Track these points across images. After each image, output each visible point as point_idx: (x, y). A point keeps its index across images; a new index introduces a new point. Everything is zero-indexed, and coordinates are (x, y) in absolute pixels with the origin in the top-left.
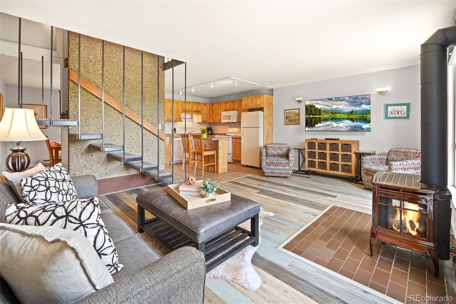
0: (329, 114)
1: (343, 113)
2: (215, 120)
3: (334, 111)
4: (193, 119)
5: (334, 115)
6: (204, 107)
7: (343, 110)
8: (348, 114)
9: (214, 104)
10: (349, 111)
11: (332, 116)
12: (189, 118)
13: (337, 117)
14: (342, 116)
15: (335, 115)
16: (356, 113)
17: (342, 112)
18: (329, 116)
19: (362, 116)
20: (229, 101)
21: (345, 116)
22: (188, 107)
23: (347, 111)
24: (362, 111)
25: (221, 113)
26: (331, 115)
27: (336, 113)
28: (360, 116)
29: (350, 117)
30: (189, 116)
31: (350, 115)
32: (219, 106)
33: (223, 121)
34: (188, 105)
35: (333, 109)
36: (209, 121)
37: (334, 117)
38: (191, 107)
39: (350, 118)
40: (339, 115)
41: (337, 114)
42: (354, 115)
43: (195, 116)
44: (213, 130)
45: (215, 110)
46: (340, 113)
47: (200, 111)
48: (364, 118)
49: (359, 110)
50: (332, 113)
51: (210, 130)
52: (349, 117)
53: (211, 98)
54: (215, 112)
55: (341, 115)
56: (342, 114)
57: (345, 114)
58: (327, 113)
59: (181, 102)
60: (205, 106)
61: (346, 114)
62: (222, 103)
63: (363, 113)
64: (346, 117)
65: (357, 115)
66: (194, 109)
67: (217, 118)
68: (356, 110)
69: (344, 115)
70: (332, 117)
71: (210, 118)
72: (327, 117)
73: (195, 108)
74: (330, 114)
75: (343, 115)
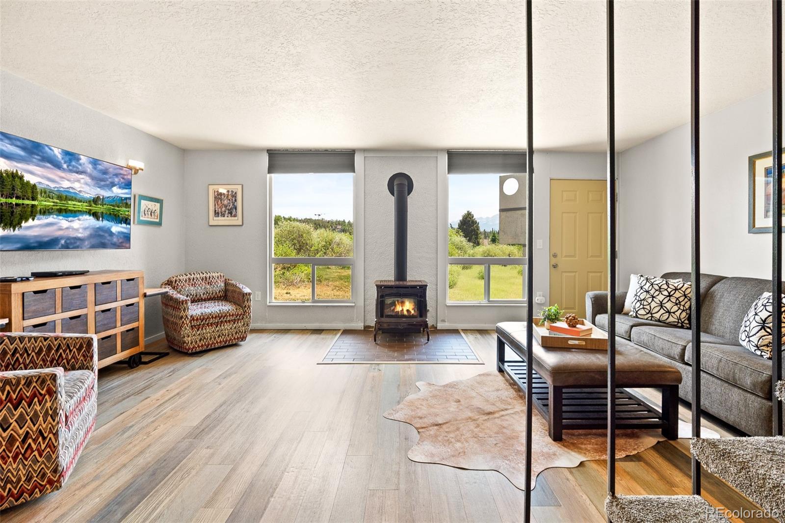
0: (53, 199)
1: (81, 199)
3: (64, 194)
5: (63, 202)
7: (81, 194)
8: (89, 202)
10: (91, 196)
11: (60, 204)
13: (70, 208)
14: (79, 206)
15: (65, 202)
16: (102, 202)
17: (78, 197)
18: (53, 204)
19: (112, 209)
21: (84, 207)
23: (88, 196)
24: (114, 199)
26: (58, 201)
27: (67, 198)
28: (109, 209)
29: (93, 209)
31: (93, 205)
35: (61, 189)
37: (63, 208)
39: (93, 211)
40: (74, 203)
41: (70, 200)
42: (99, 206)
46: (75, 200)
48: (116, 213)
49: (108, 196)
50: (60, 198)
52: (90, 210)
55: (76, 203)
56: (79, 202)
57: (84, 202)
58: (50, 197)
61: (87, 203)
63: (114, 203)
64: (86, 209)
65: (105, 206)
68: (103, 196)
69: (82, 205)
70: (58, 207)
72: (49, 205)
74: (55, 200)
75: (80, 204)
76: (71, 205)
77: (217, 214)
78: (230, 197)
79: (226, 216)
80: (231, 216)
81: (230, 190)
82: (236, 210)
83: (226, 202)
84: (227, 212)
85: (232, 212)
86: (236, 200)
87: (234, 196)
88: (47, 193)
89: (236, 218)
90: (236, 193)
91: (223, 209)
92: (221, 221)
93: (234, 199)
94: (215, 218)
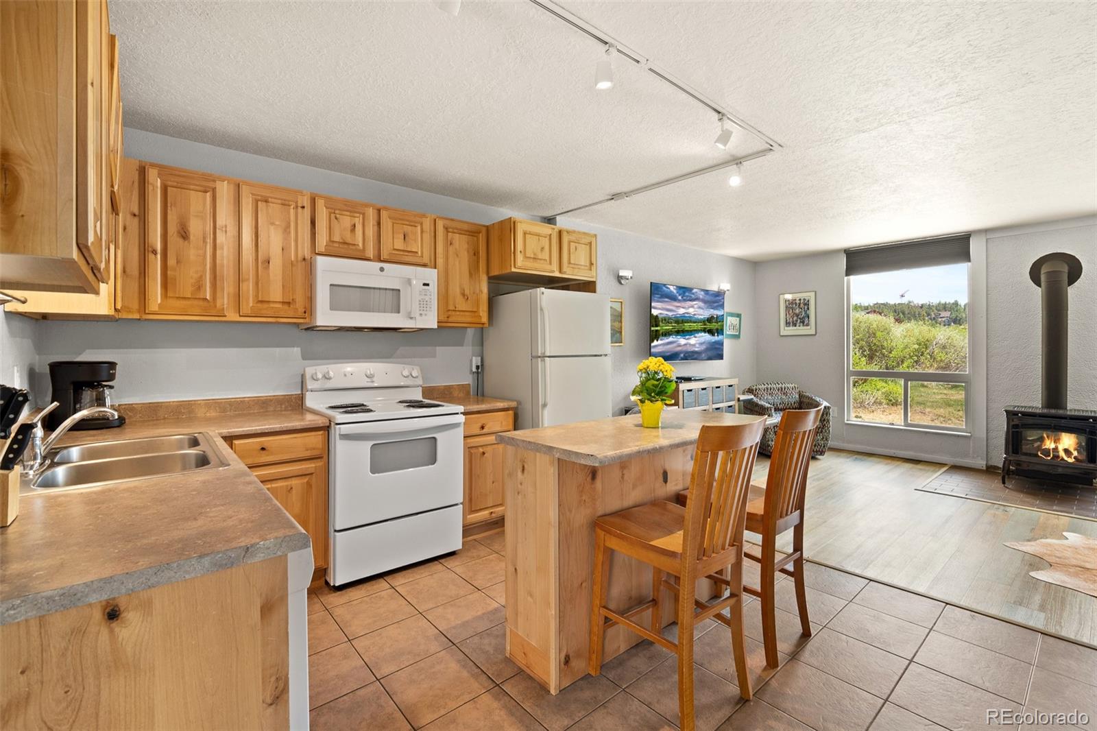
0: (672, 323)
1: (695, 320)
3: (681, 319)
5: (681, 324)
7: (696, 317)
8: (704, 322)
10: (705, 317)
11: (678, 327)
13: (686, 329)
14: (695, 326)
17: (693, 319)
18: (672, 327)
20: (367, 205)
21: (700, 326)
23: (702, 317)
27: (683, 322)
31: (708, 323)
32: (275, 206)
36: (128, 309)
37: (681, 329)
39: (708, 328)
40: (689, 324)
41: (686, 322)
45: (218, 229)
46: (691, 322)
50: (677, 322)
52: (705, 328)
55: (692, 324)
57: (699, 322)
58: (669, 323)
62: (304, 200)
68: (717, 315)
69: (697, 325)
70: (677, 329)
71: (132, 275)
72: (669, 328)
74: (674, 324)
75: (695, 324)
76: (687, 326)
77: (787, 324)
78: (802, 305)
79: (798, 325)
80: (803, 326)
81: (802, 299)
82: (808, 317)
83: (797, 311)
84: (799, 321)
85: (804, 321)
86: (808, 309)
87: (807, 304)
88: (667, 320)
89: (809, 327)
90: (808, 301)
91: (795, 318)
92: (791, 330)
93: (806, 307)
94: (786, 328)
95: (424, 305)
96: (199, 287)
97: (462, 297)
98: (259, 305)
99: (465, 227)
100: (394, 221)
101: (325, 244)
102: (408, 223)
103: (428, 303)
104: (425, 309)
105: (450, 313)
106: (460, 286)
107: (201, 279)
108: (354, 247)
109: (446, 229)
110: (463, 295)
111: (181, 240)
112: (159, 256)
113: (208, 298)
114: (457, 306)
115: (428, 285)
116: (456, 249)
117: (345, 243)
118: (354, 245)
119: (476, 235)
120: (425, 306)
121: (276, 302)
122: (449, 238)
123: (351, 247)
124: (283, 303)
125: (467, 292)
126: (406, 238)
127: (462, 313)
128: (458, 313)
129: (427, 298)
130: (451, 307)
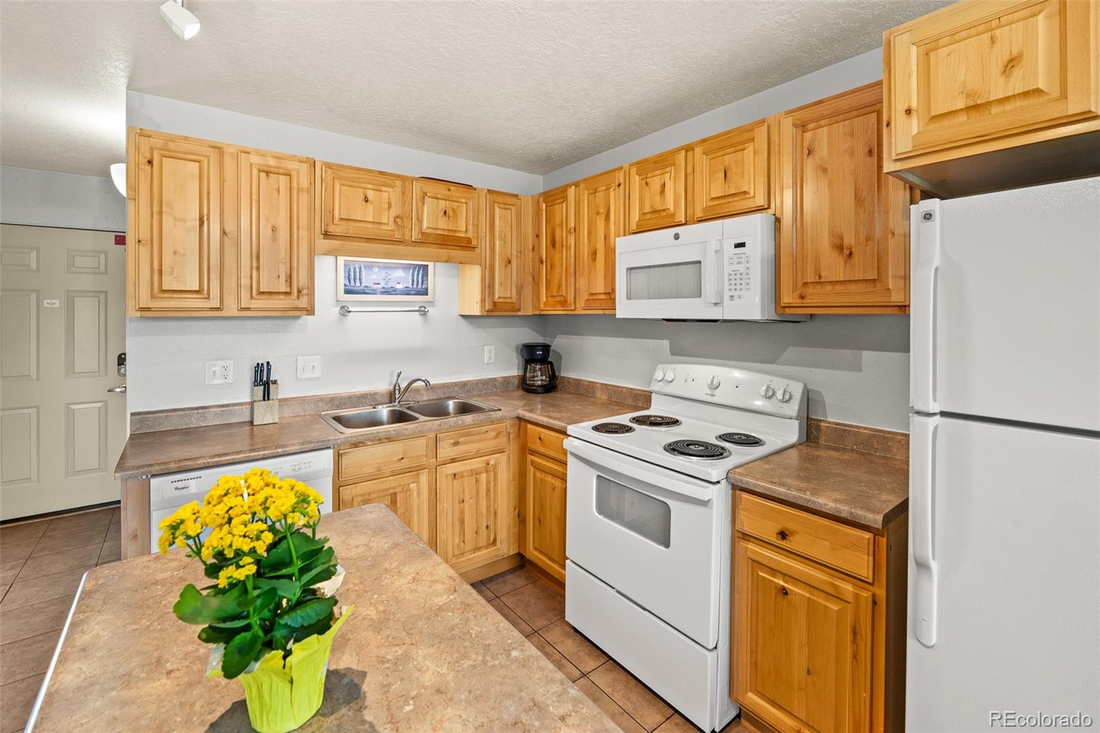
2: (570, 298)
4: (425, 292)
6: (497, 210)
9: (565, 189)
12: (399, 287)
20: (678, 150)
22: (370, 207)
25: (610, 252)
30: (399, 273)
32: (600, 194)
33: (625, 309)
34: (371, 194)
36: (536, 307)
38: (394, 211)
43: (440, 277)
44: (559, 356)
45: (569, 232)
47: (469, 240)
51: (544, 360)
53: (547, 163)
54: (568, 248)
59: (305, 168)
60: (506, 206)
62: (620, 177)
66: (420, 220)
67: (582, 282)
71: (536, 282)
73: (430, 218)
95: (739, 280)
96: (560, 286)
97: (835, 254)
98: (592, 297)
99: (845, 103)
100: (711, 156)
101: (637, 220)
102: (733, 149)
103: (744, 276)
104: (738, 287)
105: (810, 290)
106: (831, 232)
107: (561, 277)
108: (665, 214)
109: (802, 126)
110: (839, 247)
111: (552, 248)
112: (544, 263)
113: (564, 294)
114: (823, 274)
115: (742, 245)
116: (821, 159)
117: (655, 212)
118: (664, 210)
119: (873, 108)
120: (738, 282)
121: (600, 294)
122: (806, 144)
123: (662, 214)
124: (606, 294)
125: (849, 240)
126: (728, 174)
127: (838, 288)
128: (829, 288)
129: (742, 268)
130: (811, 278)
